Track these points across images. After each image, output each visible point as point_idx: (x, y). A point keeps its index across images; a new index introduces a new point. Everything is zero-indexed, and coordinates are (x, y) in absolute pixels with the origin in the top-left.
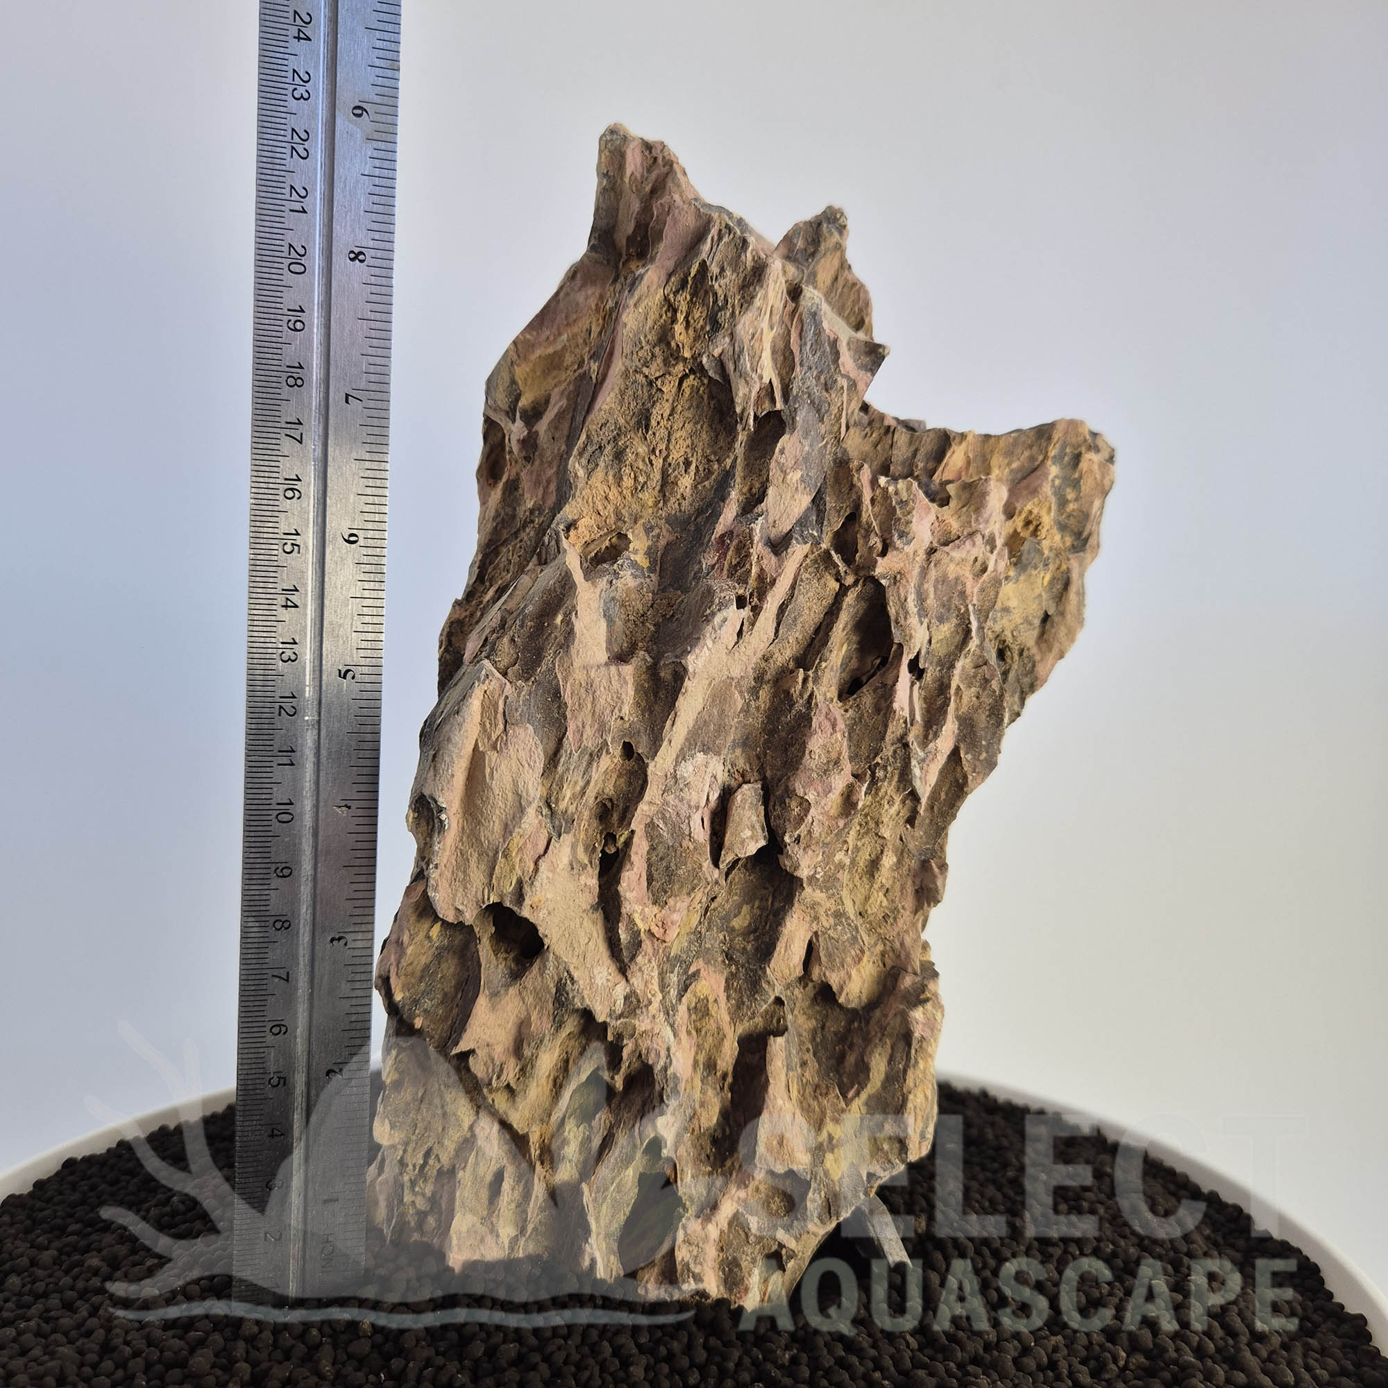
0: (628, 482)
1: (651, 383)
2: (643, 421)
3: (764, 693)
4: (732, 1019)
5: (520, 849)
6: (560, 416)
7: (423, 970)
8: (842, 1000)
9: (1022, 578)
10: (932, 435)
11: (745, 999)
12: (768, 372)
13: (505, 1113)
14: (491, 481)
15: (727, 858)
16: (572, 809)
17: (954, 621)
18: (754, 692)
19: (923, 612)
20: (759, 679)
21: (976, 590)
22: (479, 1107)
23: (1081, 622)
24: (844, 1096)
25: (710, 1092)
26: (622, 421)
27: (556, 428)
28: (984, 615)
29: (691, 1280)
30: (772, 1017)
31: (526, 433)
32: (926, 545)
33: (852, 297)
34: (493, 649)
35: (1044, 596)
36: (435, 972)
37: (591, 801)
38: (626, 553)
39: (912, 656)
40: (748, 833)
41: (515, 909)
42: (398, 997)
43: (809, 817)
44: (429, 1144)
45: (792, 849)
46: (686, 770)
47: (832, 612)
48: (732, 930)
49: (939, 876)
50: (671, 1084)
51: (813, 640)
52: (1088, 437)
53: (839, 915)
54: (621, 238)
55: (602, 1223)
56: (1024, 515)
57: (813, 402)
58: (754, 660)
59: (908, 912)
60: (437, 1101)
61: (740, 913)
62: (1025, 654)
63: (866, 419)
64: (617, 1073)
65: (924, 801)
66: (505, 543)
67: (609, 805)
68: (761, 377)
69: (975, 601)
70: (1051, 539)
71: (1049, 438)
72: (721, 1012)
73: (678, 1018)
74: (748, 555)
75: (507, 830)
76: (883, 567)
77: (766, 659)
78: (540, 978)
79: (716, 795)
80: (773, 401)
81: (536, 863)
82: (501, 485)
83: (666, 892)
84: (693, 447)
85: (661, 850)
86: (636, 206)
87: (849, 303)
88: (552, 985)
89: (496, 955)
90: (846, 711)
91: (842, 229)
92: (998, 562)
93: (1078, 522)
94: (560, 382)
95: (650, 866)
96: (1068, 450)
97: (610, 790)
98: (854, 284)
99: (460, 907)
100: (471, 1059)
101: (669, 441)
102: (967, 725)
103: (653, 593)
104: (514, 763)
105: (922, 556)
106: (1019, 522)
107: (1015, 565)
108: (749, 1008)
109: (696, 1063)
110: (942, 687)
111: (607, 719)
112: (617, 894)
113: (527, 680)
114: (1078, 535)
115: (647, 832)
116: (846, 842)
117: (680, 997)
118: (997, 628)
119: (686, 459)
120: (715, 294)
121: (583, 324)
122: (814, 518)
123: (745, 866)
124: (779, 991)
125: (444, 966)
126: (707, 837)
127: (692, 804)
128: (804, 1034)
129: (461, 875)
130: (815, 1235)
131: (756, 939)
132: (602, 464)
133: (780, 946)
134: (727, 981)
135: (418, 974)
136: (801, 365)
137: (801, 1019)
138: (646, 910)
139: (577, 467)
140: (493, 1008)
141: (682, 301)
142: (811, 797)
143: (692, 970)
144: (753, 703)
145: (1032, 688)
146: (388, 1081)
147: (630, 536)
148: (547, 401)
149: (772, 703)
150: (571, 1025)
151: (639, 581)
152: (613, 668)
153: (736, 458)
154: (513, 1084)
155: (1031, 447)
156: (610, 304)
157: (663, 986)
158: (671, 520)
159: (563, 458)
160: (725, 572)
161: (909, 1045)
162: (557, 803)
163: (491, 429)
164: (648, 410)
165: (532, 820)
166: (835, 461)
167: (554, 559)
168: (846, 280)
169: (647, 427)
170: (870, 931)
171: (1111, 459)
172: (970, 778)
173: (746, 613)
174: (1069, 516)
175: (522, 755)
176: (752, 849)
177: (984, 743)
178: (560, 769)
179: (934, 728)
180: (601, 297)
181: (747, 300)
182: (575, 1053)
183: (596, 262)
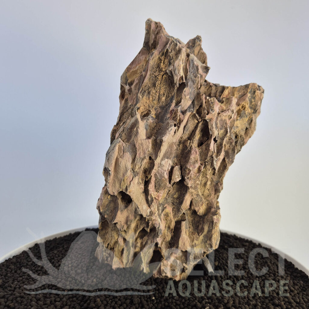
0: (151, 99)
1: (156, 77)
2: (154, 85)
3: (181, 146)
4: (174, 217)
5: (127, 180)
6: (137, 84)
7: (107, 205)
8: (198, 214)
9: (241, 120)
10: (220, 87)
11: (177, 213)
12: (182, 73)
13: (124, 236)
14: (122, 99)
15: (172, 182)
16: (138, 171)
17: (224, 129)
18: (179, 145)
19: (217, 127)
20: (180, 142)
21: (229, 122)
22: (119, 235)
23: (255, 129)
24: (199, 235)
25: (169, 233)
26: (150, 85)
27: (136, 87)
28: (231, 128)
29: (164, 273)
30: (183, 217)
31: (129, 88)
32: (218, 112)
33: (202, 56)
34: (121, 136)
35: (246, 124)
36: (109, 206)
37: (142, 169)
38: (150, 115)
39: (214, 137)
40: (177, 177)
41: (126, 192)
42: (101, 211)
43: (191, 173)
44: (109, 242)
45: (187, 180)
46: (163, 162)
47: (196, 127)
48: (174, 198)
49: (220, 186)
50: (160, 231)
51: (192, 134)
52: (257, 87)
53: (198, 195)
54: (150, 44)
55: (145, 260)
56: (242, 105)
57: (192, 80)
58: (178, 138)
59: (213, 195)
60: (110, 233)
61: (175, 194)
62: (242, 137)
63: (206, 84)
64: (148, 228)
65: (217, 170)
66: (125, 112)
67: (146, 170)
68: (180, 75)
69: (229, 125)
70: (248, 110)
71: (248, 87)
72: (171, 216)
73: (161, 217)
74: (177, 115)
75: (124, 175)
76: (207, 117)
77: (181, 138)
78: (131, 207)
79: (170, 168)
80: (183, 80)
81: (130, 182)
82: (124, 100)
83: (159, 189)
84: (165, 91)
85: (158, 180)
86: (153, 37)
87: (202, 58)
88: (134, 209)
89: (122, 202)
90: (199, 150)
91: (200, 40)
92: (234, 116)
93: (255, 107)
94: (137, 77)
95: (155, 183)
96: (253, 90)
97: (146, 167)
98: (203, 53)
99: (114, 192)
100: (117, 225)
101: (160, 89)
102: (227, 153)
103: (156, 123)
104: (125, 161)
105: (216, 115)
106: (240, 107)
107: (239, 116)
108: (177, 215)
109: (166, 227)
110: (221, 144)
111: (146, 151)
112: (148, 189)
113: (128, 143)
114: (255, 110)
115: (155, 176)
116: (199, 179)
117: (162, 212)
118: (235, 131)
119: (164, 93)
120: (170, 56)
121: (142, 64)
122: (192, 106)
123: (177, 184)
124: (184, 211)
125: (111, 204)
126: (168, 177)
127: (165, 170)
128: (190, 221)
129: (114, 185)
130: (192, 265)
131: (179, 200)
132: (145, 95)
133: (184, 202)
134: (173, 209)
135: (105, 206)
136: (189, 72)
137: (190, 218)
138: (154, 193)
139: (140, 95)
140: (121, 214)
141: (163, 58)
142: (191, 169)
143: (165, 206)
144: (178, 148)
145: (243, 144)
146: (100, 229)
147: (151, 111)
148: (134, 81)
149: (183, 148)
150: (138, 218)
151: (153, 121)
152: (147, 140)
153: (175, 93)
154: (126, 230)
155: (244, 89)
156: (148, 59)
157: (158, 210)
158: (160, 107)
159: (137, 94)
160: (172, 119)
161: (213, 224)
162: (135, 170)
163: (122, 87)
164: (155, 83)
165: (129, 173)
166: (197, 93)
167: (135, 116)
168: (201, 52)
169: (155, 86)
170: (205, 198)
171: (263, 92)
172: (227, 165)
173: (176, 128)
174: (252, 105)
175: (127, 159)
176: (178, 180)
177: (231, 157)
178: (135, 162)
179: (219, 153)
180: (146, 58)
181: (177, 57)
182: (139, 224)
183: (145, 50)
